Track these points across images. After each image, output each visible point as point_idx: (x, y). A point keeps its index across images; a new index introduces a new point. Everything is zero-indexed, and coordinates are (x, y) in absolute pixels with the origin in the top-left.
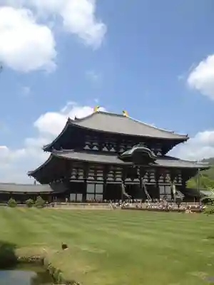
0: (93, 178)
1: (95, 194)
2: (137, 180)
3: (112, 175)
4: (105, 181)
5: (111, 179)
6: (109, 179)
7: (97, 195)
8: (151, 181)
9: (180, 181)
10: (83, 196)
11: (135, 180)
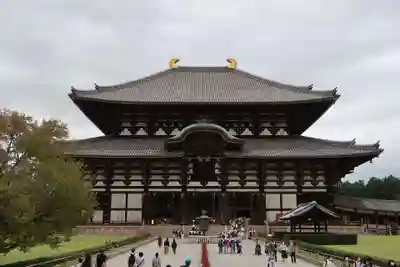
0: (122, 184)
1: (126, 209)
2: (216, 184)
3: (160, 177)
4: (146, 188)
5: (160, 184)
6: (154, 184)
7: (129, 212)
8: (248, 184)
9: (321, 184)
10: (104, 213)
11: (210, 184)
